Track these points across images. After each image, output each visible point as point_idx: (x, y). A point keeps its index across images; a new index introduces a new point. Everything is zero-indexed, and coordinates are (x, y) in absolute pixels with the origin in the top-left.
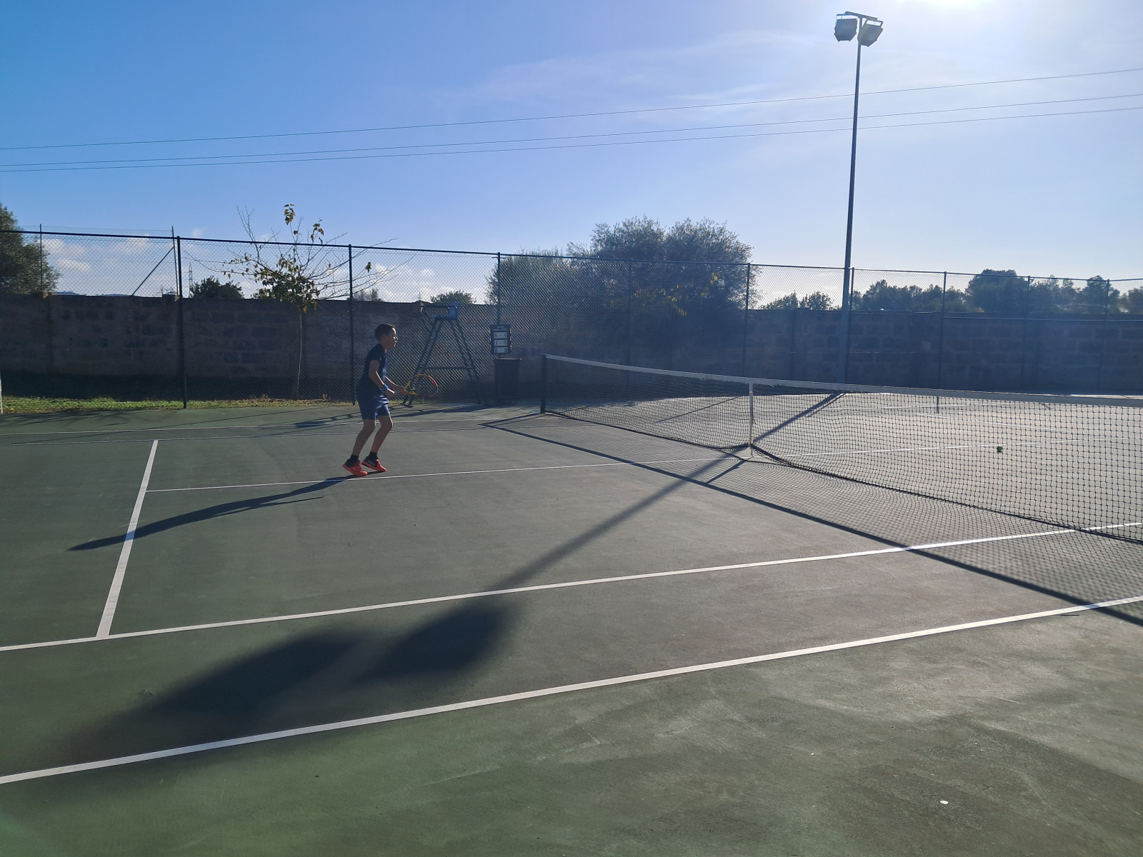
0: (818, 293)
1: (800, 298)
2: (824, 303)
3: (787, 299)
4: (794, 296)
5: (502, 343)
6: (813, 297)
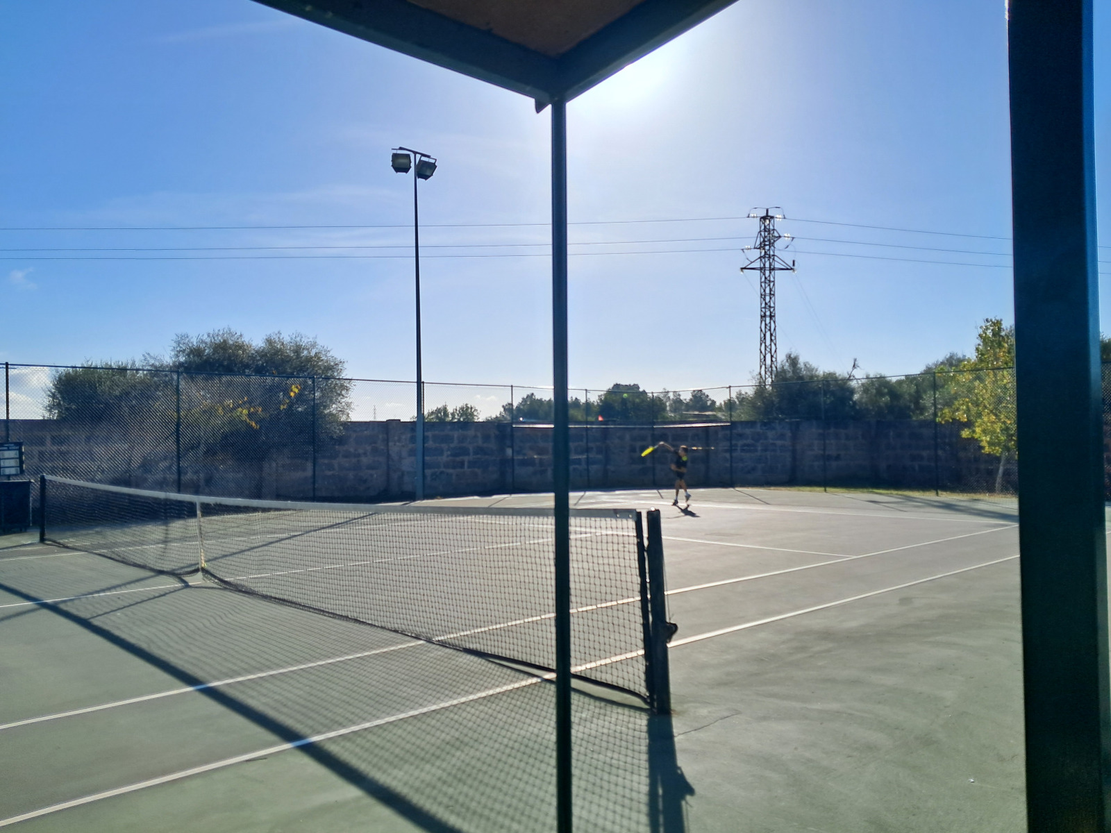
0: (466, 404)
1: (450, 410)
2: (472, 414)
3: (438, 411)
4: (445, 409)
6: (462, 408)
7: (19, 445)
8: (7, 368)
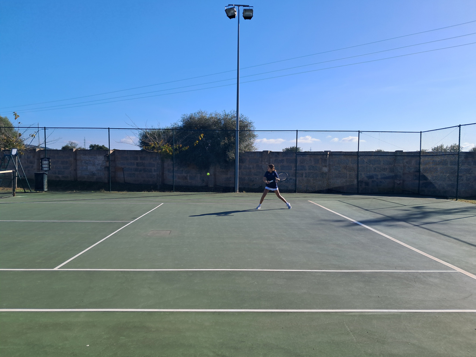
5: (46, 166)
7: (49, 159)
8: (45, 129)
